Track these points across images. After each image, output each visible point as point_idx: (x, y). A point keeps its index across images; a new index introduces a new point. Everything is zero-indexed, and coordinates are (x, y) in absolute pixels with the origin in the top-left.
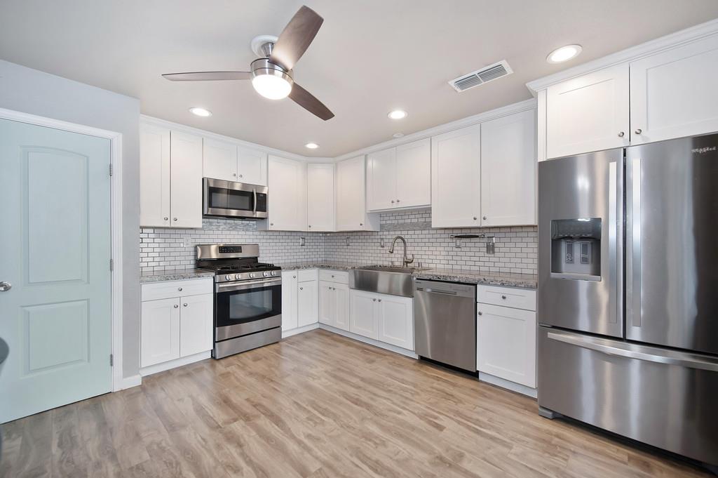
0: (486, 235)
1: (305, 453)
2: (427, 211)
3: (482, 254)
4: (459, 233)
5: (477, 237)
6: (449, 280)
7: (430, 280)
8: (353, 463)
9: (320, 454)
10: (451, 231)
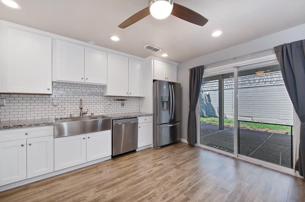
0: (128, 100)
1: (175, 199)
2: (104, 87)
3: (119, 107)
4: (118, 98)
5: (125, 100)
6: (129, 117)
7: (119, 119)
8: (180, 185)
9: (176, 194)
10: (114, 97)
